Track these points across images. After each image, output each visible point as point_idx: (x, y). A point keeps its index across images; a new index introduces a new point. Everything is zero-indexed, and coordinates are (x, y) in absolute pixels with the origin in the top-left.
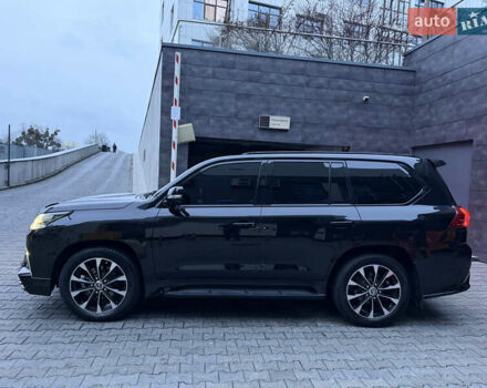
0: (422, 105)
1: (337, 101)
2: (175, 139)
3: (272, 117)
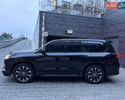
0: (106, 28)
1: (84, 26)
2: (43, 36)
3: (68, 30)
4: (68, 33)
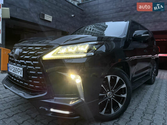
0: (86, 22)
1: (65, 14)
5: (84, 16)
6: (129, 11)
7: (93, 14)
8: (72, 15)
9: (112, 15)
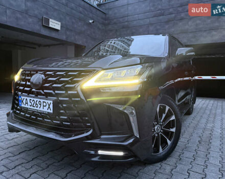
3: (50, 20)
4: (50, 26)
5: (107, 22)
6: (173, 15)
7: (121, 20)
8: (90, 21)
9: (148, 21)
